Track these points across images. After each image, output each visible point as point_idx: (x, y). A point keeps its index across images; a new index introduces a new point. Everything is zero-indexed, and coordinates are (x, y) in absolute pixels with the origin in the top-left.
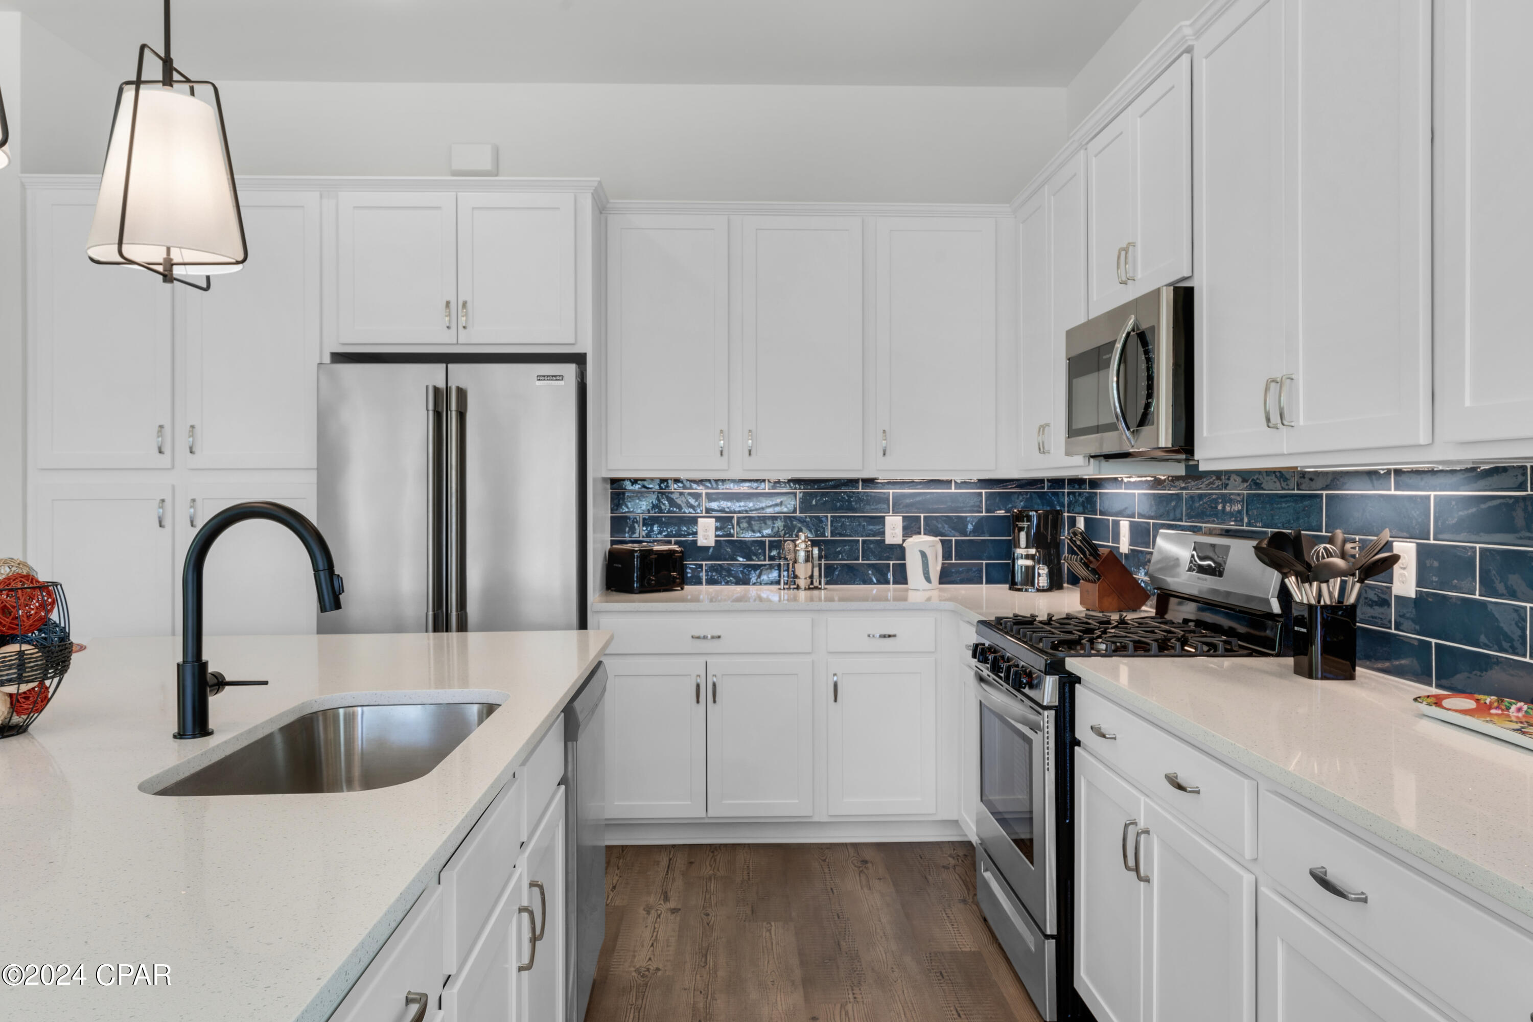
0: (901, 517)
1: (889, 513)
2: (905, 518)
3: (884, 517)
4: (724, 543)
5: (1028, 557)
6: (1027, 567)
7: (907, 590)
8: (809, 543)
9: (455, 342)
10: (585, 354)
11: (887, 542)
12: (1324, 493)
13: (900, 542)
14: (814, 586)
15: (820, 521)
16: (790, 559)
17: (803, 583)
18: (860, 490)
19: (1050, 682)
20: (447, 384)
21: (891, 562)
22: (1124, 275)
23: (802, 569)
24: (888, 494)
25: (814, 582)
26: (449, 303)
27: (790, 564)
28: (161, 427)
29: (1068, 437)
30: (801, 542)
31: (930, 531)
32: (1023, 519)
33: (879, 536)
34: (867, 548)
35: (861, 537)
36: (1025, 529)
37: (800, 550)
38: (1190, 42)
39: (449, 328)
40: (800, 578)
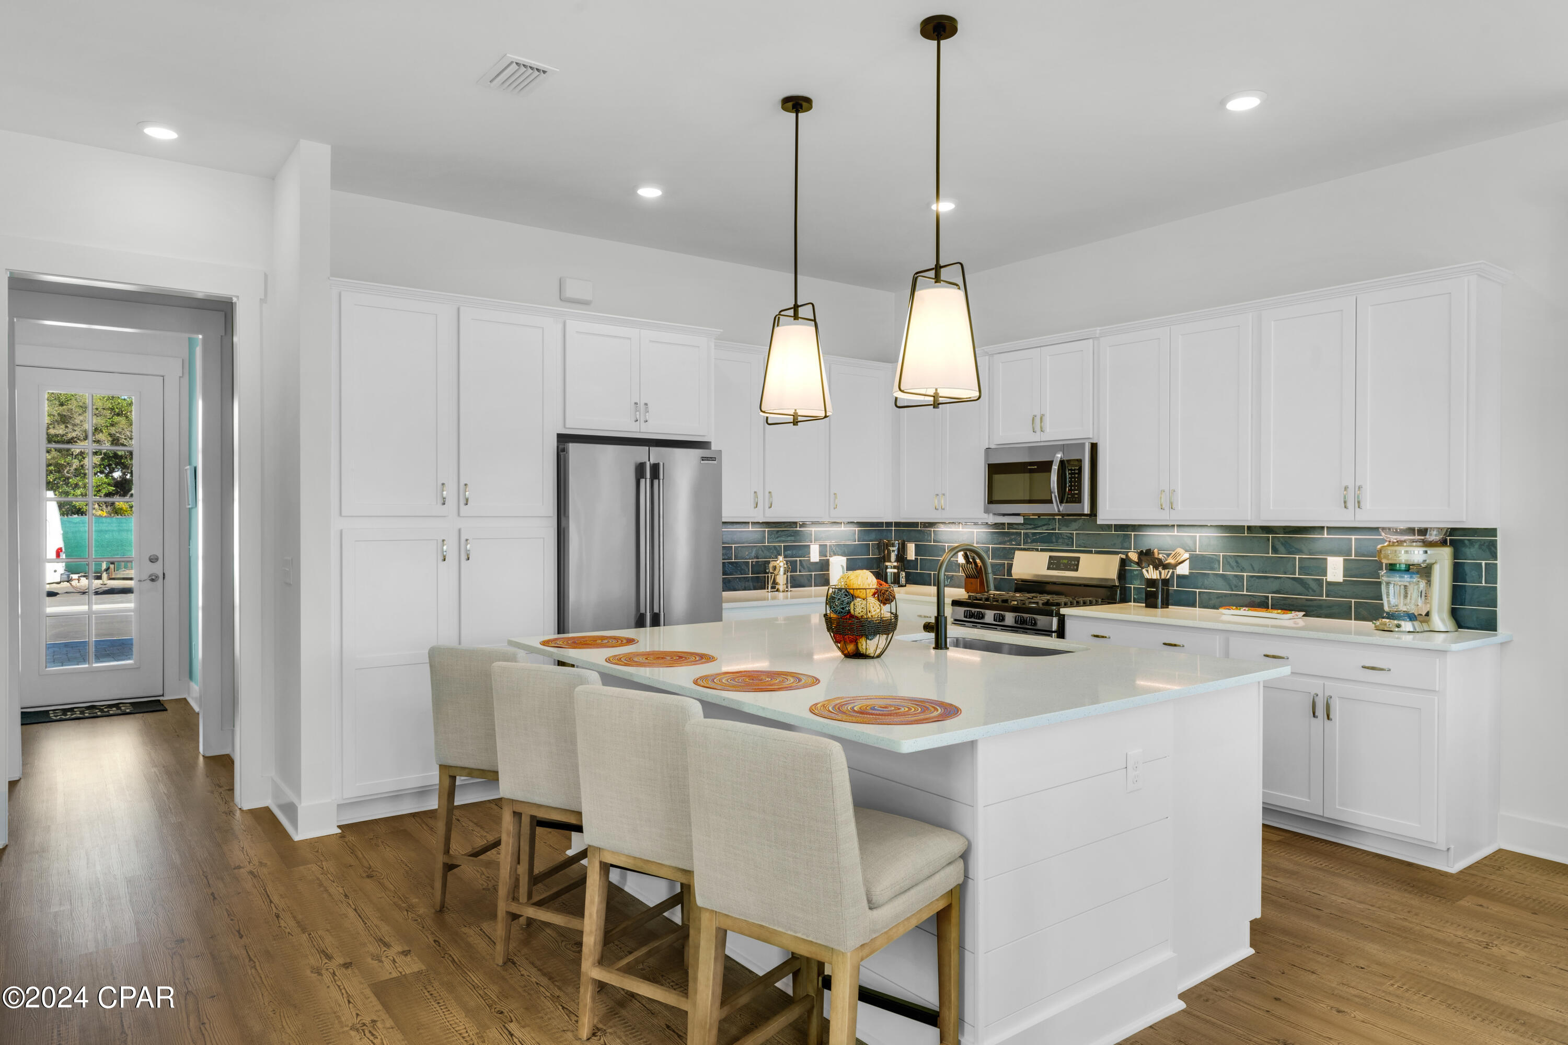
0: (818, 546)
1: (812, 542)
2: (820, 545)
3: (809, 545)
4: (727, 563)
5: (895, 567)
6: (894, 573)
8: (785, 562)
9: (639, 431)
10: (710, 442)
11: (811, 561)
12: (1133, 533)
13: (818, 561)
14: (787, 589)
15: (778, 549)
16: (773, 573)
17: (781, 587)
18: (798, 529)
19: (1055, 620)
20: (649, 461)
21: (813, 573)
22: (1038, 428)
23: (781, 579)
24: (812, 530)
25: (787, 587)
26: (636, 403)
27: (771, 576)
28: (443, 484)
29: (988, 503)
30: (780, 562)
31: (832, 553)
32: (893, 545)
33: (809, 557)
34: (805, 565)
35: (798, 558)
36: (893, 551)
37: (781, 567)
38: (1097, 336)
39: (637, 421)
40: (779, 584)
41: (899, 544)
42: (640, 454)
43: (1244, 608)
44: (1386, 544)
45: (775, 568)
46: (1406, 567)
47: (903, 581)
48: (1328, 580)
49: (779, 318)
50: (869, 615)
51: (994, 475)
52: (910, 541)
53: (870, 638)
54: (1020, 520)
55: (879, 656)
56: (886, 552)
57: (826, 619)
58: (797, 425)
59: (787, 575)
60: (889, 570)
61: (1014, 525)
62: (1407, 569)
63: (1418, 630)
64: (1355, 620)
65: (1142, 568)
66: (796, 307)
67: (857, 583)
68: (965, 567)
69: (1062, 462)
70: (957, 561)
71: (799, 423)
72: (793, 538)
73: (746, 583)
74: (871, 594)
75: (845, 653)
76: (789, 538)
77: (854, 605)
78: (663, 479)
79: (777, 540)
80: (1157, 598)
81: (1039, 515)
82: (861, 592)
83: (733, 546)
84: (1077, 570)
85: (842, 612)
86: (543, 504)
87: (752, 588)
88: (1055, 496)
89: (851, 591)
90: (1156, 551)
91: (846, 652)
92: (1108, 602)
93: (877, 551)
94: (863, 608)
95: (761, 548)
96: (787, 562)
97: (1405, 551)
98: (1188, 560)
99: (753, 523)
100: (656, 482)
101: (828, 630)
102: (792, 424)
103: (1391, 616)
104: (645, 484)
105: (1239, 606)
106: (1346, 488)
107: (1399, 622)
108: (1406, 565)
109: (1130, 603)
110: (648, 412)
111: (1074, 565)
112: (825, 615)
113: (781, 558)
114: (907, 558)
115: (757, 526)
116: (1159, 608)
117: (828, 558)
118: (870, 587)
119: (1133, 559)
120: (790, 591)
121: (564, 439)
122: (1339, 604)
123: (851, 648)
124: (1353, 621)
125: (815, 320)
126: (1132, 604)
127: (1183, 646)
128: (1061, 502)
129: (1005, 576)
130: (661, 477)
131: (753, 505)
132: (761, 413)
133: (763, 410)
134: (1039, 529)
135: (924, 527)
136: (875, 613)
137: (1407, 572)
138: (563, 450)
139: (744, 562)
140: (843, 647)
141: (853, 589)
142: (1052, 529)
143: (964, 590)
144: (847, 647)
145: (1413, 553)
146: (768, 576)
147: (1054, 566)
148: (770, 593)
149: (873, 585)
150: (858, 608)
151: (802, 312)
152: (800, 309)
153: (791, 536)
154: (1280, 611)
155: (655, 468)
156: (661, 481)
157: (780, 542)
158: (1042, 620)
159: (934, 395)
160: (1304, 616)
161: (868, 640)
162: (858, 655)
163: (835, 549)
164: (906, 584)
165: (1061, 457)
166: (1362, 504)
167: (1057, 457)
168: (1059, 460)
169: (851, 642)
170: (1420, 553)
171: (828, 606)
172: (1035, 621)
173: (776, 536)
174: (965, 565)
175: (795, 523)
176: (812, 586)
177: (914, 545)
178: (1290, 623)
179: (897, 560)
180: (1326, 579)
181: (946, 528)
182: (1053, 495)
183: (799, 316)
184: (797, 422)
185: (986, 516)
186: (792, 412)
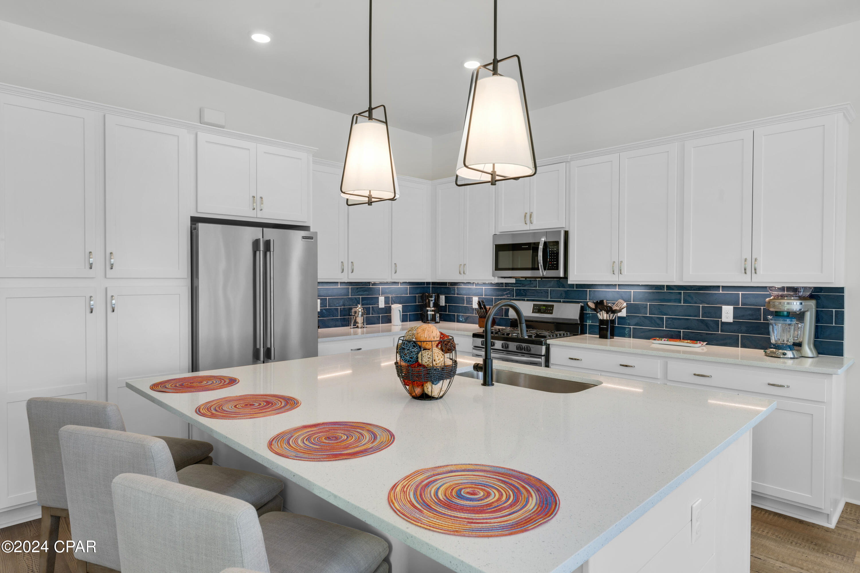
0: (384, 297)
1: (380, 295)
3: (378, 297)
4: (323, 310)
5: (433, 311)
6: (433, 315)
7: (391, 326)
8: (362, 308)
10: (309, 227)
11: (380, 307)
12: (588, 290)
13: (384, 307)
14: (364, 326)
15: (358, 299)
16: (354, 316)
17: (360, 325)
18: (371, 286)
19: (544, 348)
20: (263, 238)
21: (381, 315)
22: (528, 221)
23: (360, 320)
24: (380, 287)
25: (364, 325)
26: (254, 197)
27: (353, 318)
28: (90, 252)
29: (495, 270)
30: (359, 308)
31: (393, 302)
32: (431, 297)
33: (378, 305)
34: (375, 310)
35: (371, 305)
36: (432, 300)
37: (359, 312)
38: (569, 160)
39: (254, 209)
40: (359, 323)
41: (435, 296)
42: (256, 233)
43: (664, 339)
44: (772, 298)
45: (355, 312)
46: (787, 314)
47: (438, 319)
48: (723, 321)
49: (357, 117)
50: (434, 363)
51: (499, 252)
52: (442, 294)
53: (435, 383)
54: (513, 281)
55: (441, 397)
56: (427, 301)
57: (396, 366)
58: (371, 205)
59: (364, 317)
60: (429, 313)
61: (509, 284)
62: (788, 315)
63: (796, 357)
64: (741, 347)
65: (597, 313)
66: (370, 110)
67: (423, 336)
68: (479, 311)
69: (545, 243)
70: (472, 307)
71: (372, 203)
72: (367, 293)
73: (337, 322)
74: (436, 345)
75: (412, 395)
76: (365, 293)
77: (422, 355)
78: (273, 251)
79: (357, 294)
80: (607, 331)
81: (526, 278)
82: (427, 344)
83: (328, 298)
84: (552, 313)
85: (411, 361)
86: (179, 269)
87: (341, 326)
88: (541, 266)
89: (419, 343)
90: (605, 301)
91: (414, 394)
92: (574, 334)
93: (420, 300)
94: (429, 358)
95: (346, 299)
96: (364, 308)
97: (787, 303)
98: (626, 308)
99: (341, 283)
100: (268, 253)
101: (399, 376)
102: (367, 204)
103: (777, 347)
104: (260, 255)
105: (661, 337)
106: (746, 260)
107: (785, 352)
108: (787, 312)
109: (586, 335)
110: (263, 204)
111: (549, 310)
112: (396, 363)
113: (359, 306)
114: (439, 304)
115: (344, 284)
116: (608, 339)
117: (390, 305)
118: (435, 340)
119: (592, 307)
120: (366, 327)
121: (195, 221)
122: (730, 337)
123: (418, 391)
124: (740, 348)
125: (386, 123)
126: (588, 335)
127: (634, 367)
128: (545, 269)
129: (503, 317)
130: (272, 250)
131: (340, 271)
132: (342, 195)
133: (343, 191)
134: (527, 286)
135: (450, 285)
136: (439, 361)
137: (788, 317)
138: (195, 229)
139: (334, 309)
140: (411, 390)
141: (421, 342)
142: (534, 287)
143: (478, 325)
144: (415, 390)
145: (792, 304)
146: (351, 318)
147: (537, 311)
148: (352, 329)
149: (437, 338)
150: (425, 358)
151: (375, 114)
152: (373, 111)
153: (366, 291)
154: (689, 341)
155: (267, 244)
156: (272, 253)
157: (359, 295)
158: (534, 348)
159: (492, 173)
160: (706, 344)
161: (433, 385)
162: (425, 397)
163: (395, 299)
164: (440, 321)
165: (545, 240)
166: (757, 271)
167: (542, 240)
168: (543, 242)
169: (418, 386)
170: (797, 304)
171: (398, 354)
172: (530, 348)
173: (357, 291)
174: (479, 310)
175: (369, 283)
176: (380, 324)
177: (444, 296)
178: (699, 350)
179: (434, 306)
180: (721, 320)
181: (465, 286)
182: (539, 265)
183: (373, 117)
184: (371, 203)
185: (493, 278)
186: (367, 194)
